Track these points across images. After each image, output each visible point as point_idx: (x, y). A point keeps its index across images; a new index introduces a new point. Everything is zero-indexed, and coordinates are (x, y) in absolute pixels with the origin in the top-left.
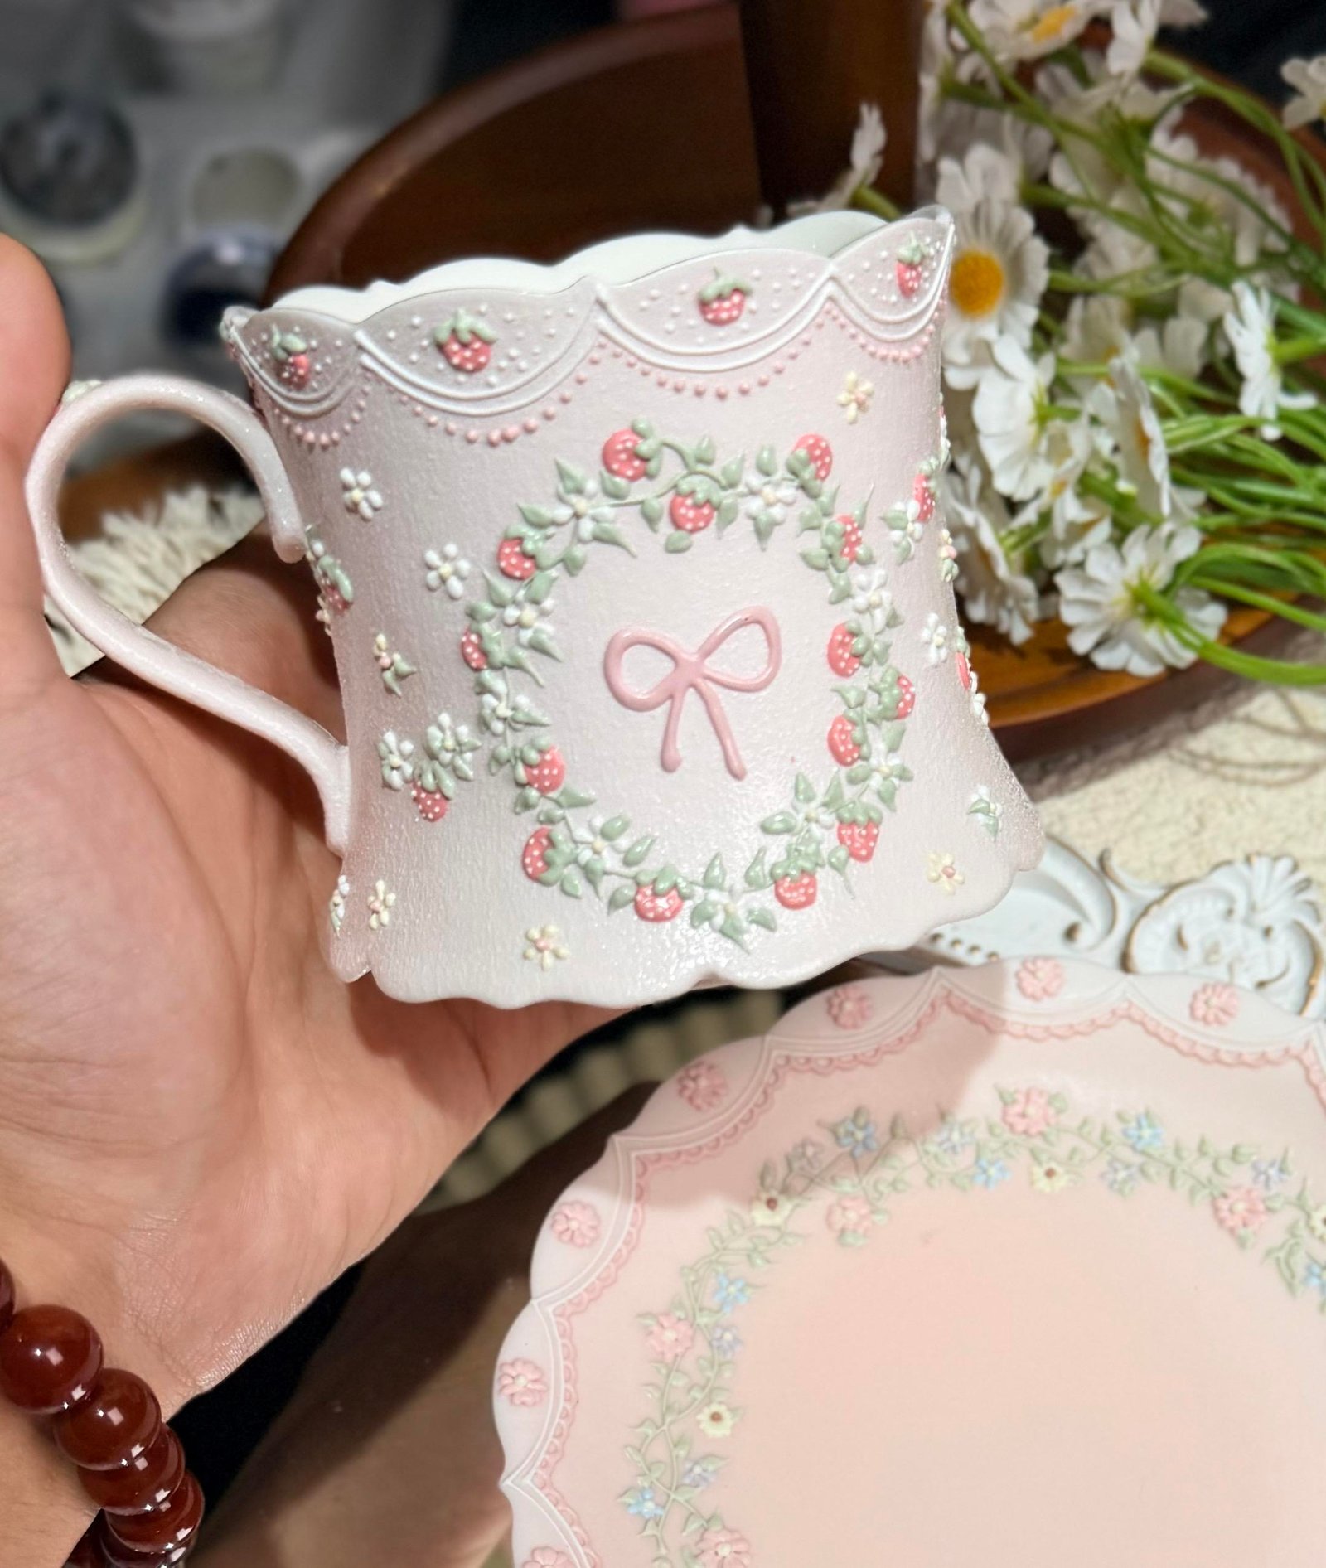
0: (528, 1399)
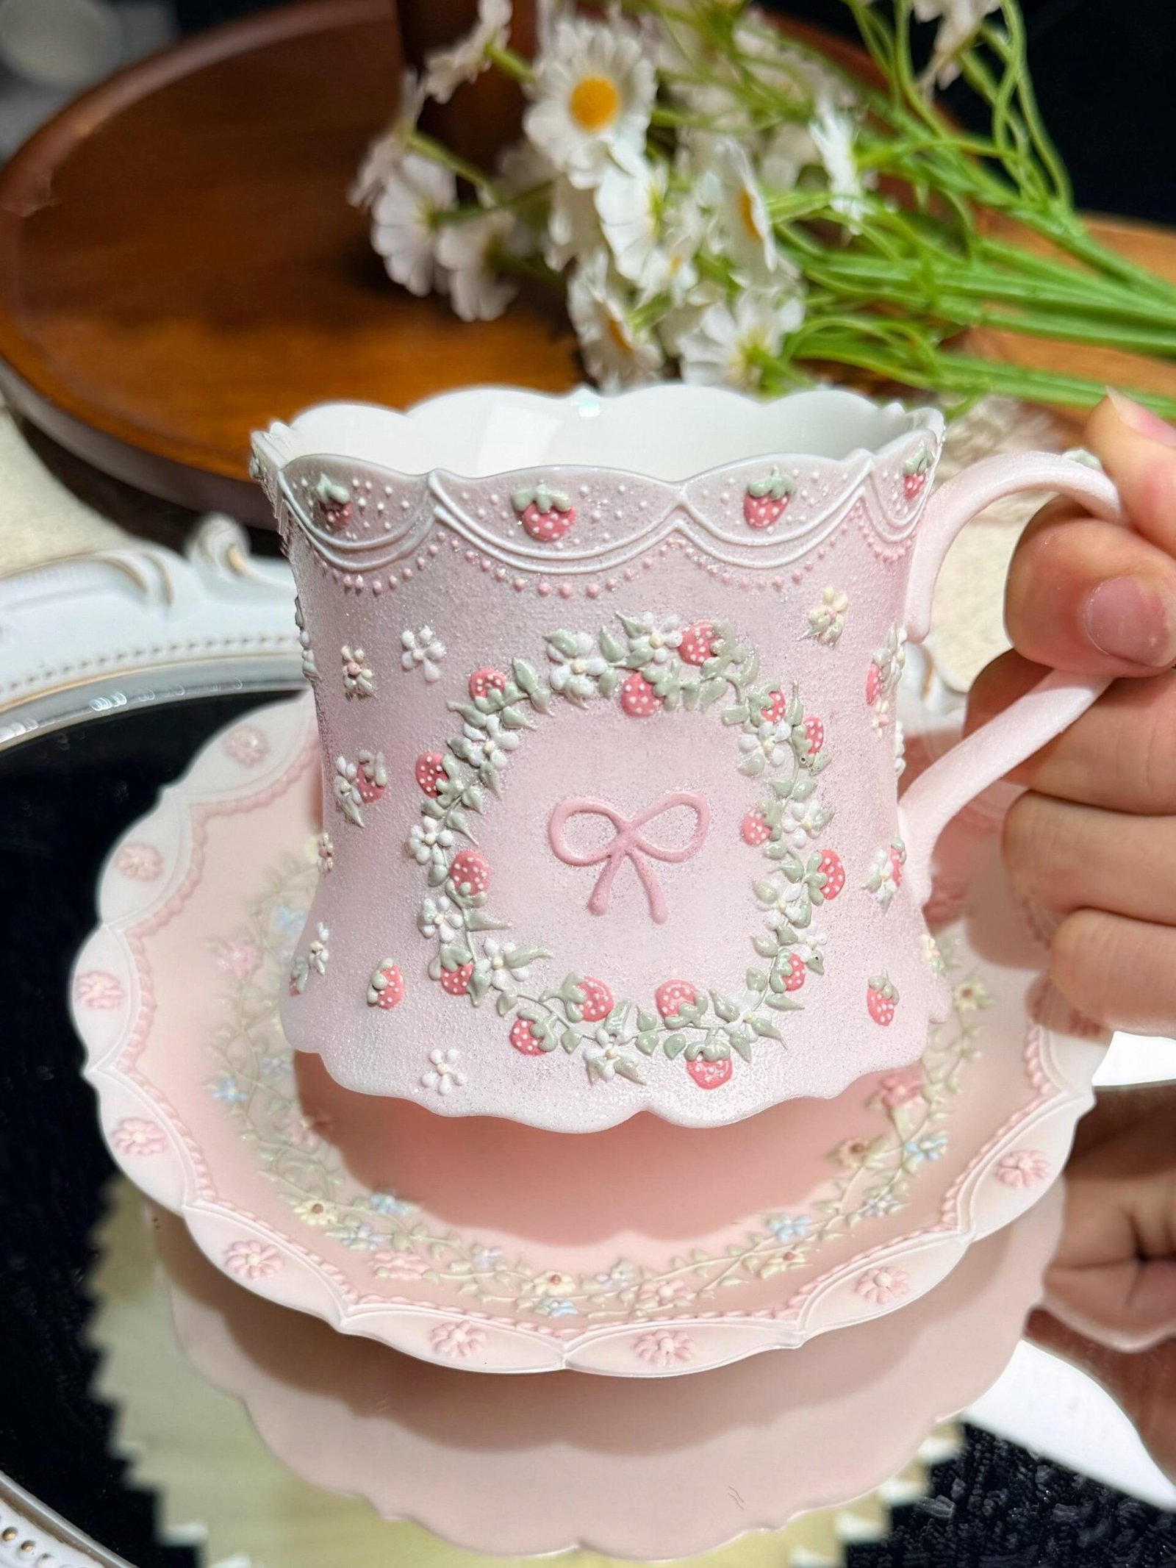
0: (106, 1002)
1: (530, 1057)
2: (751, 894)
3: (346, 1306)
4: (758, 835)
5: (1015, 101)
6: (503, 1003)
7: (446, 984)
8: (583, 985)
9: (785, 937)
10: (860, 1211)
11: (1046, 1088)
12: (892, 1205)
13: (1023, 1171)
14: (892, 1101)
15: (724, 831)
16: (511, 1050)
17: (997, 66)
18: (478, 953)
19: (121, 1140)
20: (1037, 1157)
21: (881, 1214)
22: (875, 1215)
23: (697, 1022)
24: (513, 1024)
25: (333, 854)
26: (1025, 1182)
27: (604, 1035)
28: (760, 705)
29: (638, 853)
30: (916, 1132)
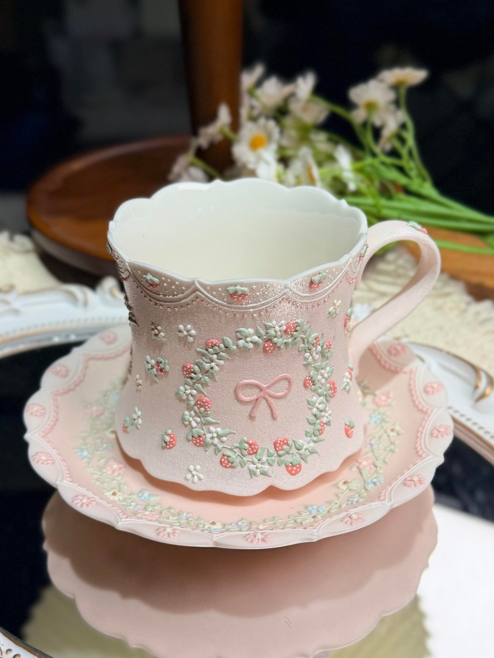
0: (38, 414)
1: (228, 469)
2: (307, 404)
3: (121, 519)
4: (310, 384)
5: (410, 153)
6: (217, 450)
7: (194, 442)
8: (247, 443)
9: (318, 416)
10: (346, 503)
11: (424, 455)
12: (359, 500)
13: (414, 481)
14: (361, 467)
15: (298, 385)
16: (220, 467)
17: (402, 140)
18: (206, 432)
19: (35, 458)
20: (420, 476)
21: (355, 503)
22: (352, 503)
23: (289, 452)
24: (221, 457)
25: (142, 384)
26: (415, 485)
27: (256, 460)
28: (311, 344)
29: (268, 397)
30: (370, 477)
